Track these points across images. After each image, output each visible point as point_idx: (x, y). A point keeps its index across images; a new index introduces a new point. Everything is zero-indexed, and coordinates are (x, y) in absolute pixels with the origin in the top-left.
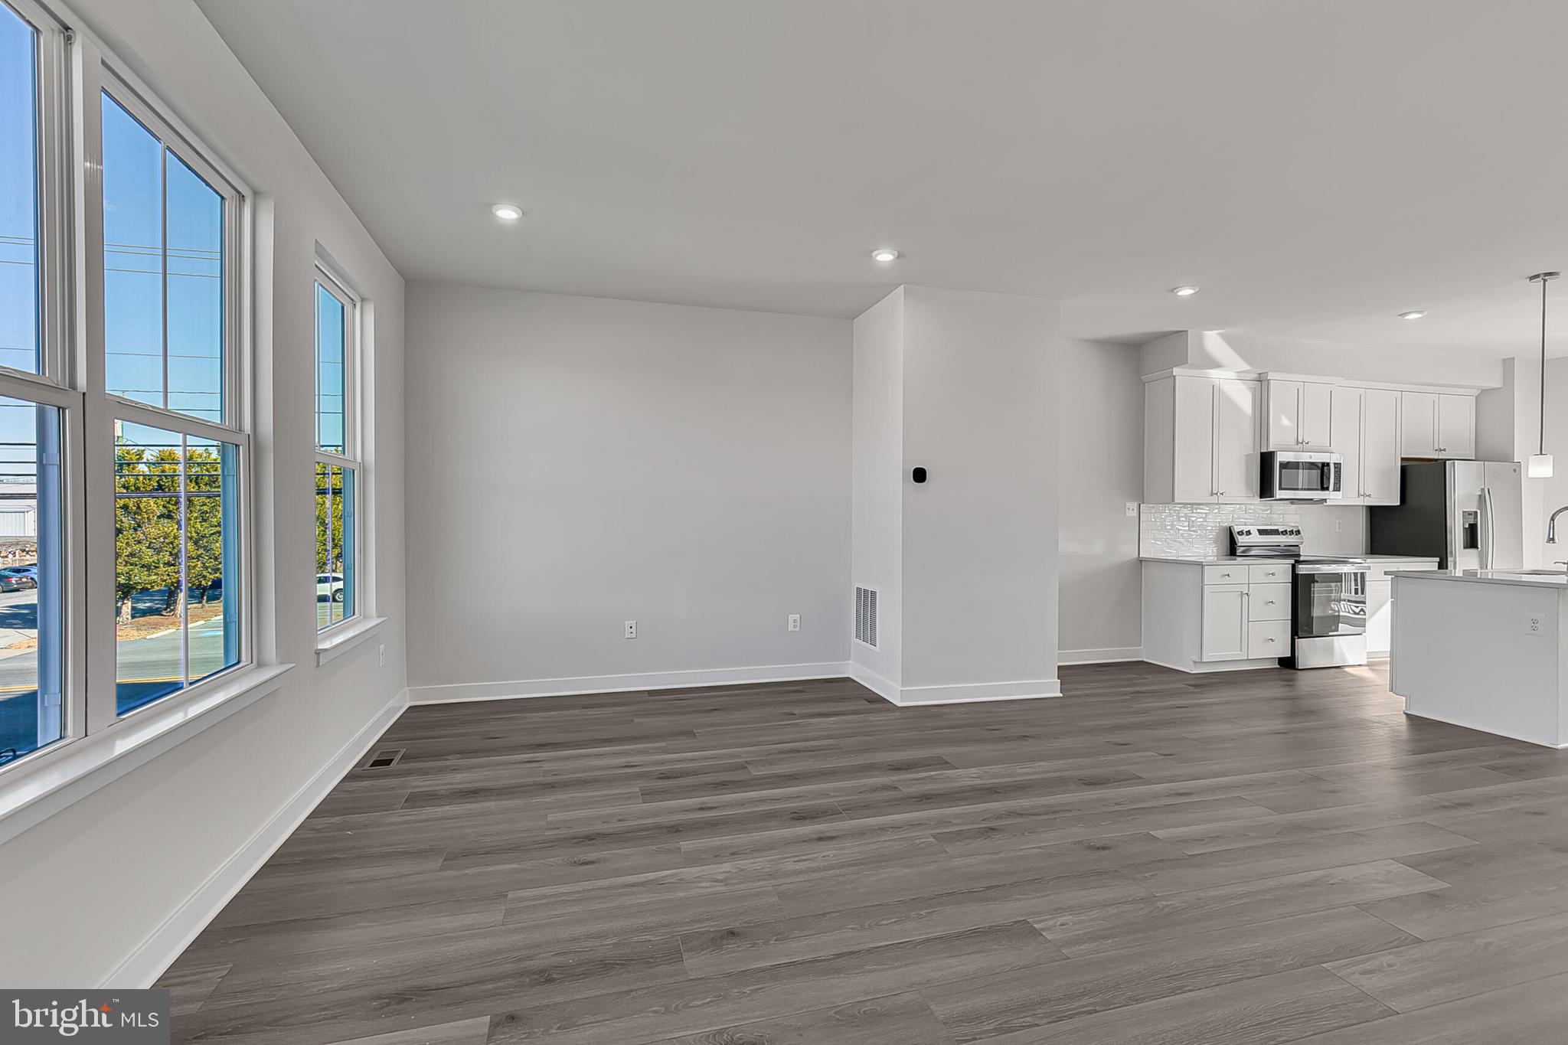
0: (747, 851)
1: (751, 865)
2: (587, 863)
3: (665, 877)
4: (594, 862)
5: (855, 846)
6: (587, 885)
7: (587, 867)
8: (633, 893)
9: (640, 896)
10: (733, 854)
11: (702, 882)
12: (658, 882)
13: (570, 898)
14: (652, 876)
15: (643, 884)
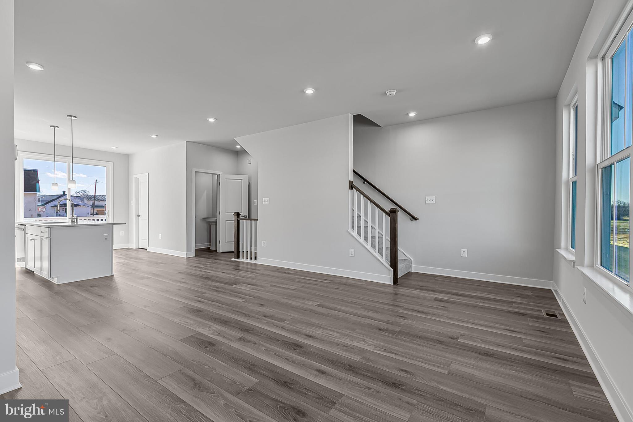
0: (340, 345)
1: (347, 341)
2: (406, 371)
3: (380, 351)
4: (402, 370)
5: (303, 329)
6: (412, 362)
7: (407, 369)
8: (397, 351)
9: (396, 349)
10: (346, 347)
11: (370, 344)
12: (385, 350)
13: (421, 360)
14: (385, 354)
15: (391, 352)
